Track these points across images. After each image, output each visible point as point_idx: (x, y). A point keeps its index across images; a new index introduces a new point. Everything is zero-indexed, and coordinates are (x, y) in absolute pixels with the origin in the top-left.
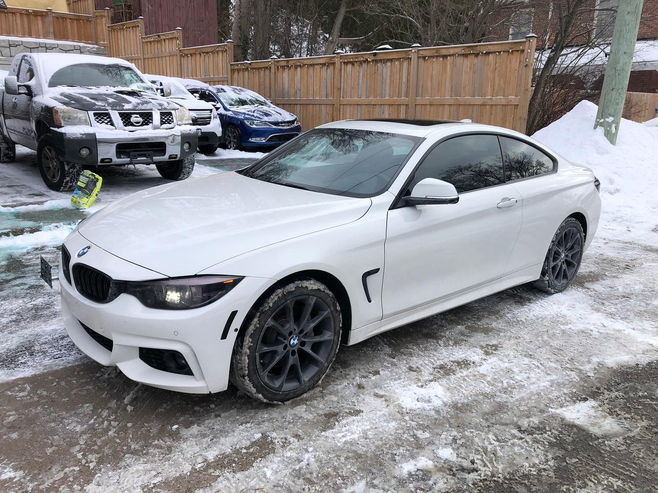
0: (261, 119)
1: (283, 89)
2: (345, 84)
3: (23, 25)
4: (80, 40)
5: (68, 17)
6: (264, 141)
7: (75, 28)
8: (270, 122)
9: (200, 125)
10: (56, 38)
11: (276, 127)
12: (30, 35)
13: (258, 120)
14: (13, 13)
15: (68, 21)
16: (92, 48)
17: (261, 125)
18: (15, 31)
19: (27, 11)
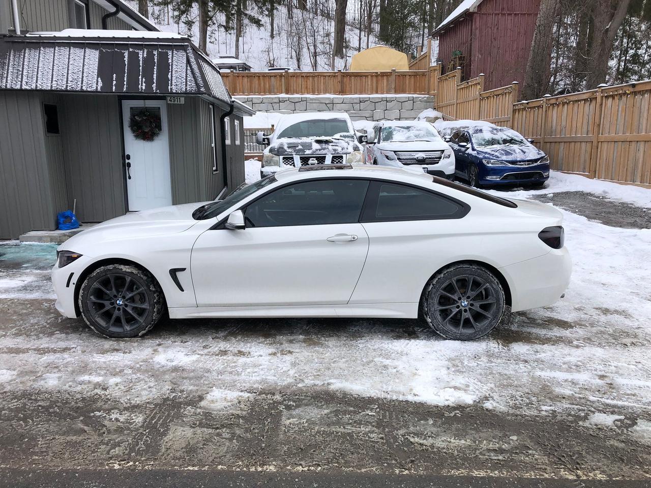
0: (499, 158)
1: (552, 127)
2: (605, 119)
3: (372, 84)
4: (415, 92)
5: (407, 74)
6: (498, 179)
7: (413, 82)
8: (507, 161)
9: (427, 164)
10: (396, 92)
11: (513, 166)
12: (377, 93)
13: (494, 159)
14: (365, 76)
15: (408, 77)
16: (423, 98)
17: (497, 164)
18: (366, 90)
19: (377, 73)
